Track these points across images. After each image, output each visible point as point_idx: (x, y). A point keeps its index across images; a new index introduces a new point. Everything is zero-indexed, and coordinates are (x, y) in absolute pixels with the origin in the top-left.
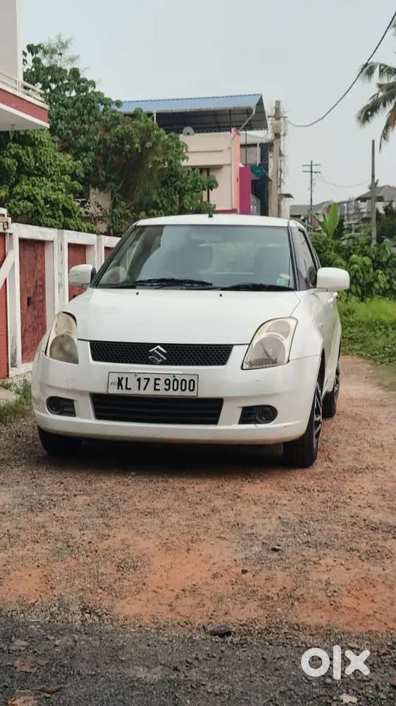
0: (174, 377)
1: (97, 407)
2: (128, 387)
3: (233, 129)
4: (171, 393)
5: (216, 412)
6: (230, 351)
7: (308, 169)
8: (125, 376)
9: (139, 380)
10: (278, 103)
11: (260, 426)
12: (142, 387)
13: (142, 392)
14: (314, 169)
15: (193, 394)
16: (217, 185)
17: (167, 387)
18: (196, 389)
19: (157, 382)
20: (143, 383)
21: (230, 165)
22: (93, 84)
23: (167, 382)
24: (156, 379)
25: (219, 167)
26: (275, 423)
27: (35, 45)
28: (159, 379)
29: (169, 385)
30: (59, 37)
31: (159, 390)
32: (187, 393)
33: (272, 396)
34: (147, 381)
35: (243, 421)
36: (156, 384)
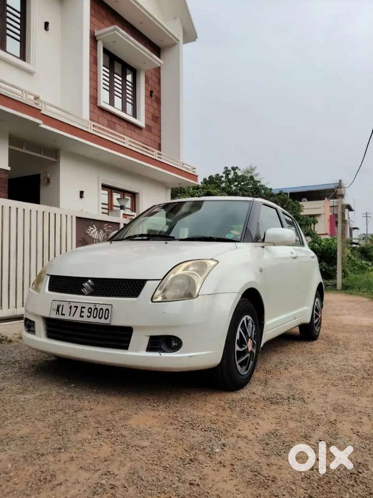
0: (95, 306)
1: (49, 328)
2: (63, 313)
3: (326, 198)
4: (91, 320)
5: (127, 339)
6: (144, 285)
7: (365, 215)
8: (62, 303)
9: (71, 307)
10: (340, 181)
11: (164, 355)
12: (72, 314)
13: (71, 318)
14: (368, 215)
15: (107, 322)
16: (317, 222)
17: (89, 315)
18: (109, 317)
19: (83, 310)
20: (73, 309)
21: (324, 214)
22: (259, 182)
23: (90, 310)
24: (82, 307)
25: (319, 215)
26: (180, 353)
27: (235, 167)
28: (84, 307)
29: (90, 313)
30: (251, 166)
31: (83, 317)
32: (103, 321)
33: (175, 327)
34: (75, 308)
35: (150, 349)
36: (82, 312)
